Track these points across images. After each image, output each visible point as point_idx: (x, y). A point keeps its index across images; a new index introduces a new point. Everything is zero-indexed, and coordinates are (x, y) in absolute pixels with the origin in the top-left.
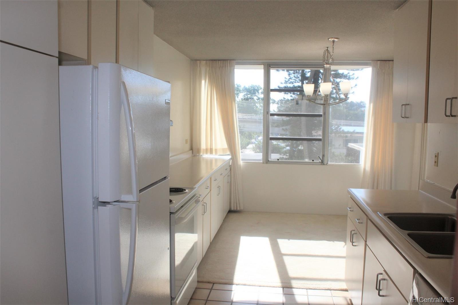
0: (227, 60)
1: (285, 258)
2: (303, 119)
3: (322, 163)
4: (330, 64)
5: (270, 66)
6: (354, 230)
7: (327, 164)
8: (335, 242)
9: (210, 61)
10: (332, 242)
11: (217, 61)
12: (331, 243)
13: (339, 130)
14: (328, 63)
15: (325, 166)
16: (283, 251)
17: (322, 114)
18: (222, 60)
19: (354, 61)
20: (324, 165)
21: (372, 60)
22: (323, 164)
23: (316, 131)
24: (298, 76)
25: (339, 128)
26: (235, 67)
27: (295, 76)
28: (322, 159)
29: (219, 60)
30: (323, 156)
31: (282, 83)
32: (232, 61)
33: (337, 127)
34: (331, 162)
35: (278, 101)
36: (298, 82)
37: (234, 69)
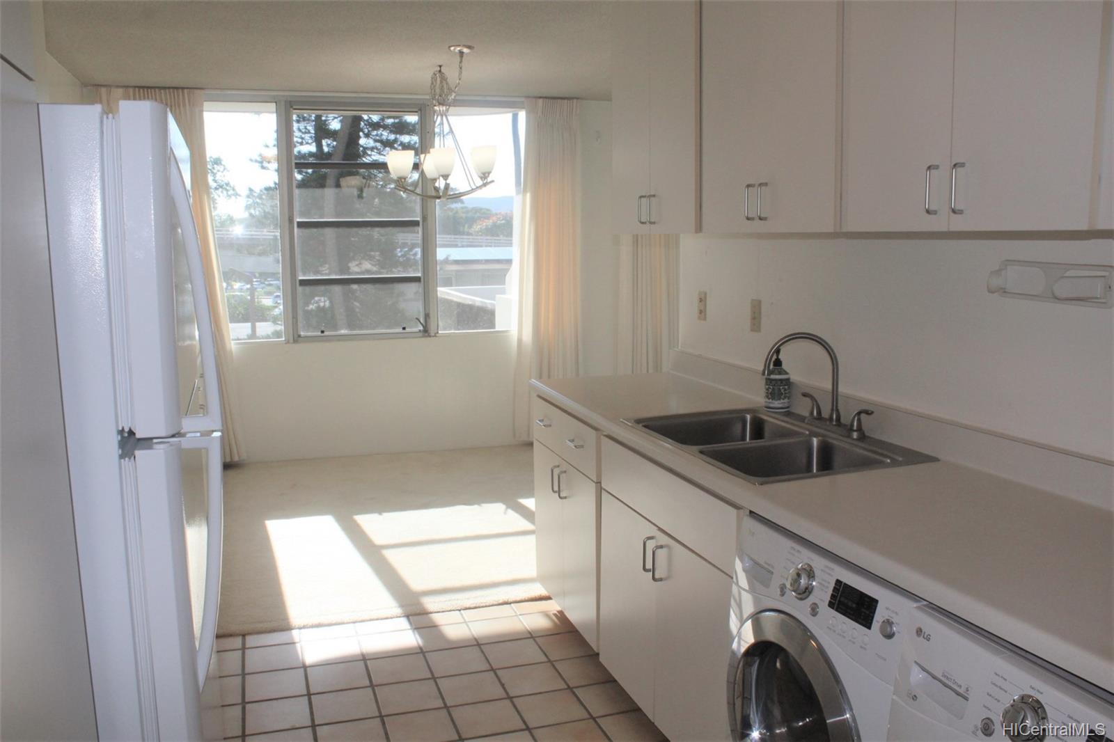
0: (183, 88)
1: (387, 553)
2: (329, 232)
3: (426, 331)
4: (446, 105)
5: (292, 107)
6: (558, 466)
7: (437, 335)
8: (484, 505)
9: (137, 89)
10: (476, 506)
11: (157, 90)
12: (475, 509)
13: (413, 258)
14: (442, 102)
15: (432, 338)
16: (378, 539)
17: (418, 219)
18: (169, 88)
19: (488, 98)
20: (430, 336)
21: (528, 97)
22: (427, 334)
23: (357, 263)
24: (308, 128)
25: (411, 253)
26: (203, 107)
27: (301, 128)
28: (424, 324)
29: (160, 88)
30: (427, 316)
31: (267, 146)
32: (197, 92)
33: (406, 249)
34: (445, 329)
35: (261, 191)
36: (307, 143)
37: (202, 111)
